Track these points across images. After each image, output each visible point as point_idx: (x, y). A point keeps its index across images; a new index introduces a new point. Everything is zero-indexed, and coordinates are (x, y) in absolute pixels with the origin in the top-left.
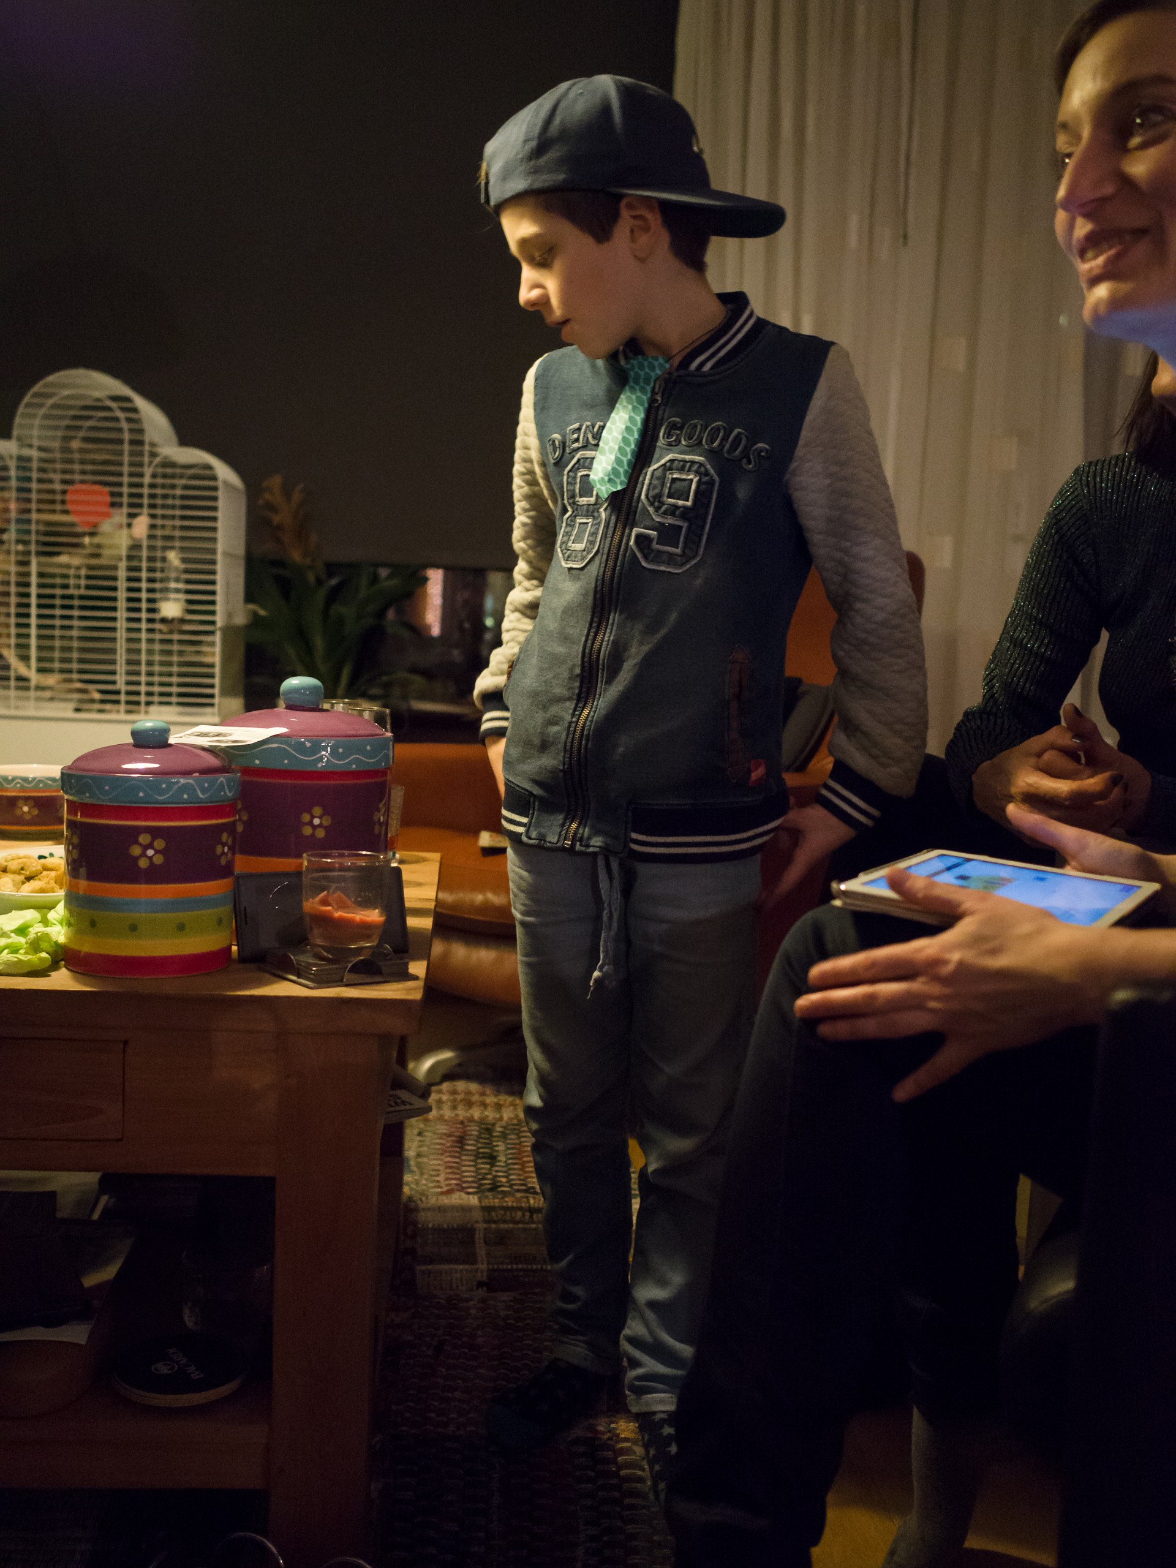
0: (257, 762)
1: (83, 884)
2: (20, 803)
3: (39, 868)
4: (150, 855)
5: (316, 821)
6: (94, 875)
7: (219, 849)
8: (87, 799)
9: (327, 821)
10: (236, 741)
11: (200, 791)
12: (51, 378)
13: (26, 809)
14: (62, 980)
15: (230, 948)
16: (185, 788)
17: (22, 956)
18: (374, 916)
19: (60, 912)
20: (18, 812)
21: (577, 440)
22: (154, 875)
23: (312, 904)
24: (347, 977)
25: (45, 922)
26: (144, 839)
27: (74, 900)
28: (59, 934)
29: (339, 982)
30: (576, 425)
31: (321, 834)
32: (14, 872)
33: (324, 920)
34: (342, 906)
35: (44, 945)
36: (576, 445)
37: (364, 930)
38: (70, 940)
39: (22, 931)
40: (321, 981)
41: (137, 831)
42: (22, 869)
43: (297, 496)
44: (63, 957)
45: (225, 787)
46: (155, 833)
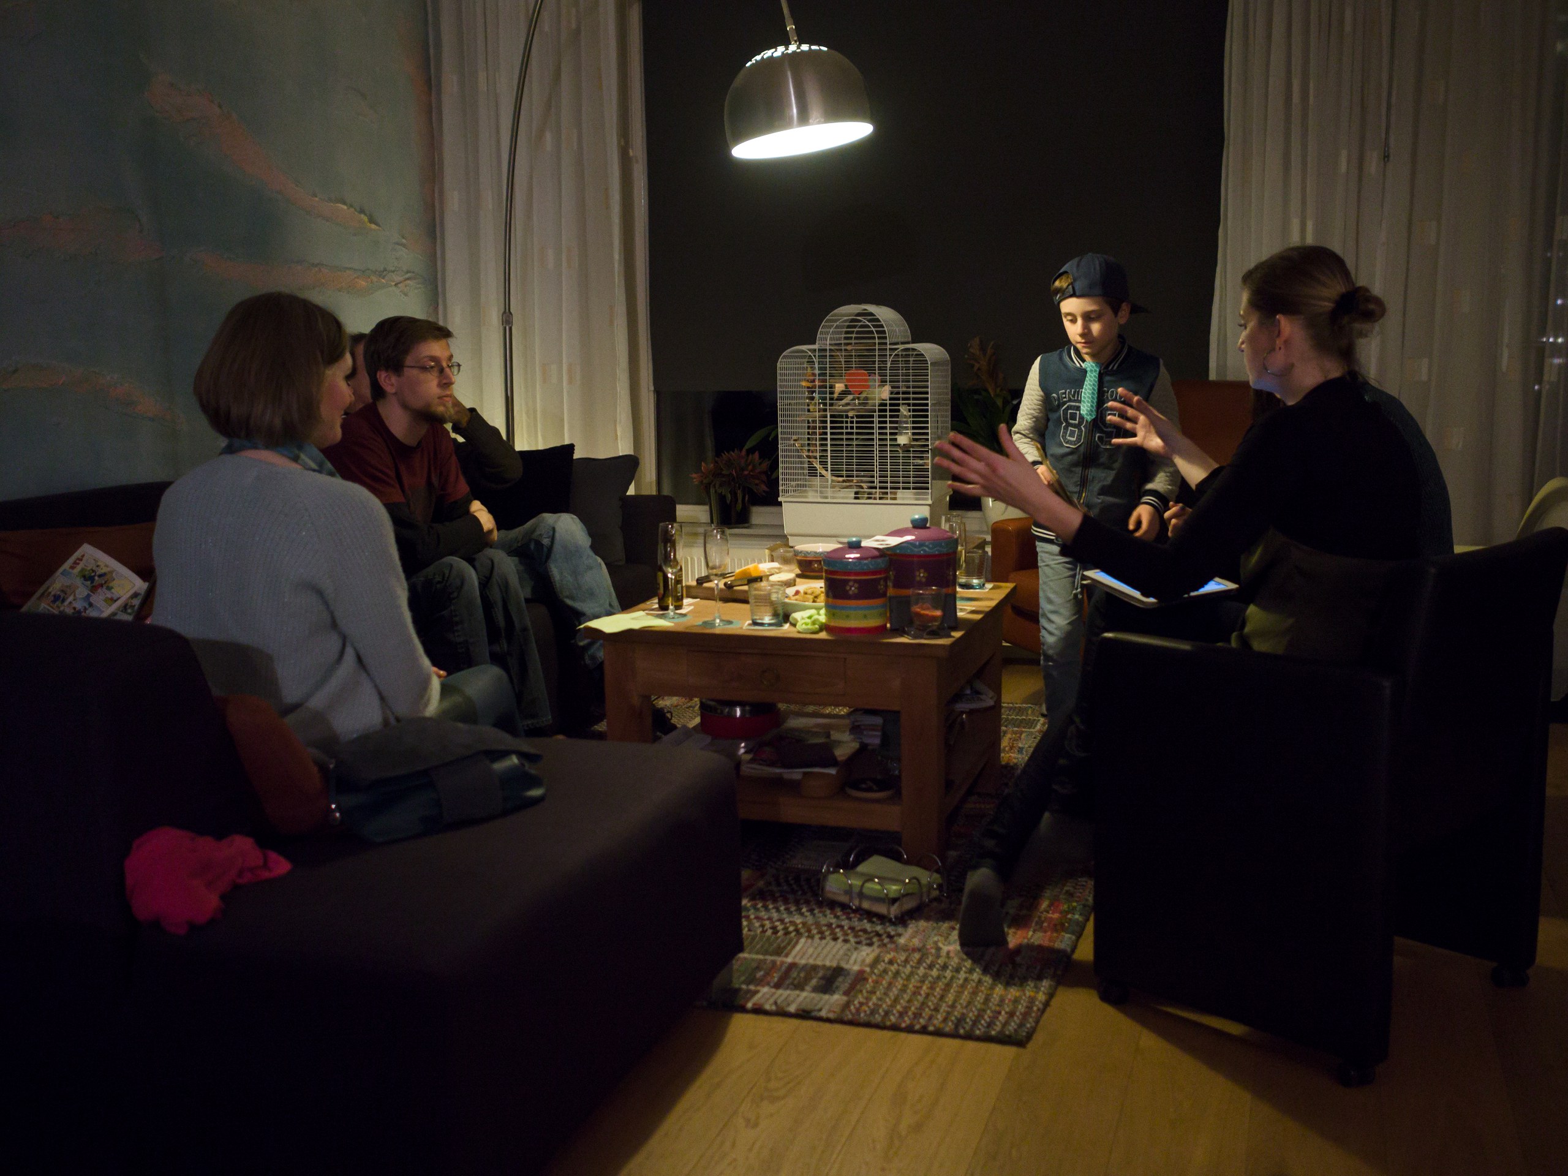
0: (898, 551)
1: (830, 600)
2: (813, 563)
3: (819, 592)
4: (853, 589)
5: (922, 575)
6: (835, 597)
7: (879, 587)
8: (831, 569)
9: (926, 575)
10: (887, 545)
11: (869, 565)
12: (836, 311)
13: (816, 565)
14: (823, 635)
15: (886, 625)
16: (865, 564)
17: (810, 627)
18: (938, 613)
19: (823, 611)
20: (813, 567)
21: (1065, 397)
22: (856, 597)
23: (916, 609)
24: (925, 636)
25: (819, 614)
26: (851, 583)
27: (828, 607)
28: (822, 618)
29: (922, 638)
30: (1064, 391)
31: (924, 580)
32: (810, 594)
33: (918, 615)
34: (928, 609)
35: (818, 623)
36: (1065, 400)
37: (934, 618)
38: (826, 620)
39: (810, 617)
40: (915, 637)
41: (849, 580)
42: (813, 593)
43: (989, 352)
44: (824, 627)
45: (881, 563)
46: (855, 581)
